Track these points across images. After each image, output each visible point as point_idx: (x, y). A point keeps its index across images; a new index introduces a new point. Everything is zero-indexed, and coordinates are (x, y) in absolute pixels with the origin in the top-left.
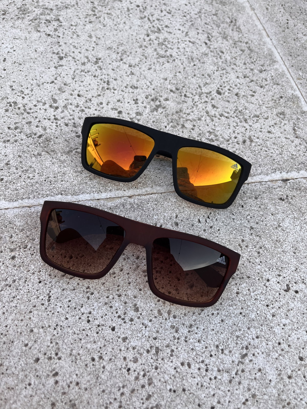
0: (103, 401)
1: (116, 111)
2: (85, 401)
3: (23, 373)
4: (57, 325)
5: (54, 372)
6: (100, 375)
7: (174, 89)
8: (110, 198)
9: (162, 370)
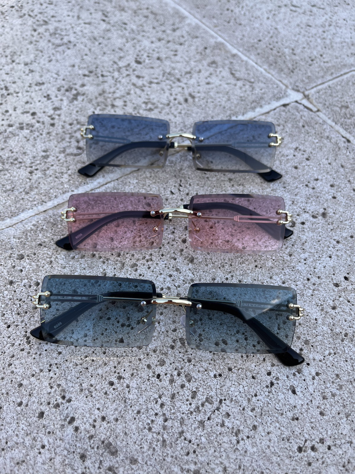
0: (143, 423)
1: (28, 115)
2: (121, 434)
3: (29, 437)
4: (51, 365)
5: (68, 420)
6: (126, 396)
7: (87, 73)
8: (58, 205)
9: (197, 360)
